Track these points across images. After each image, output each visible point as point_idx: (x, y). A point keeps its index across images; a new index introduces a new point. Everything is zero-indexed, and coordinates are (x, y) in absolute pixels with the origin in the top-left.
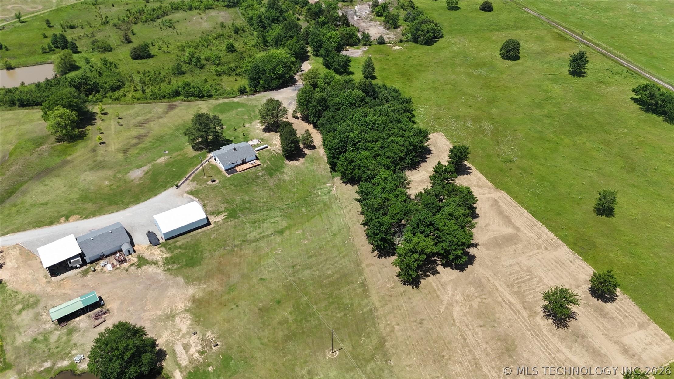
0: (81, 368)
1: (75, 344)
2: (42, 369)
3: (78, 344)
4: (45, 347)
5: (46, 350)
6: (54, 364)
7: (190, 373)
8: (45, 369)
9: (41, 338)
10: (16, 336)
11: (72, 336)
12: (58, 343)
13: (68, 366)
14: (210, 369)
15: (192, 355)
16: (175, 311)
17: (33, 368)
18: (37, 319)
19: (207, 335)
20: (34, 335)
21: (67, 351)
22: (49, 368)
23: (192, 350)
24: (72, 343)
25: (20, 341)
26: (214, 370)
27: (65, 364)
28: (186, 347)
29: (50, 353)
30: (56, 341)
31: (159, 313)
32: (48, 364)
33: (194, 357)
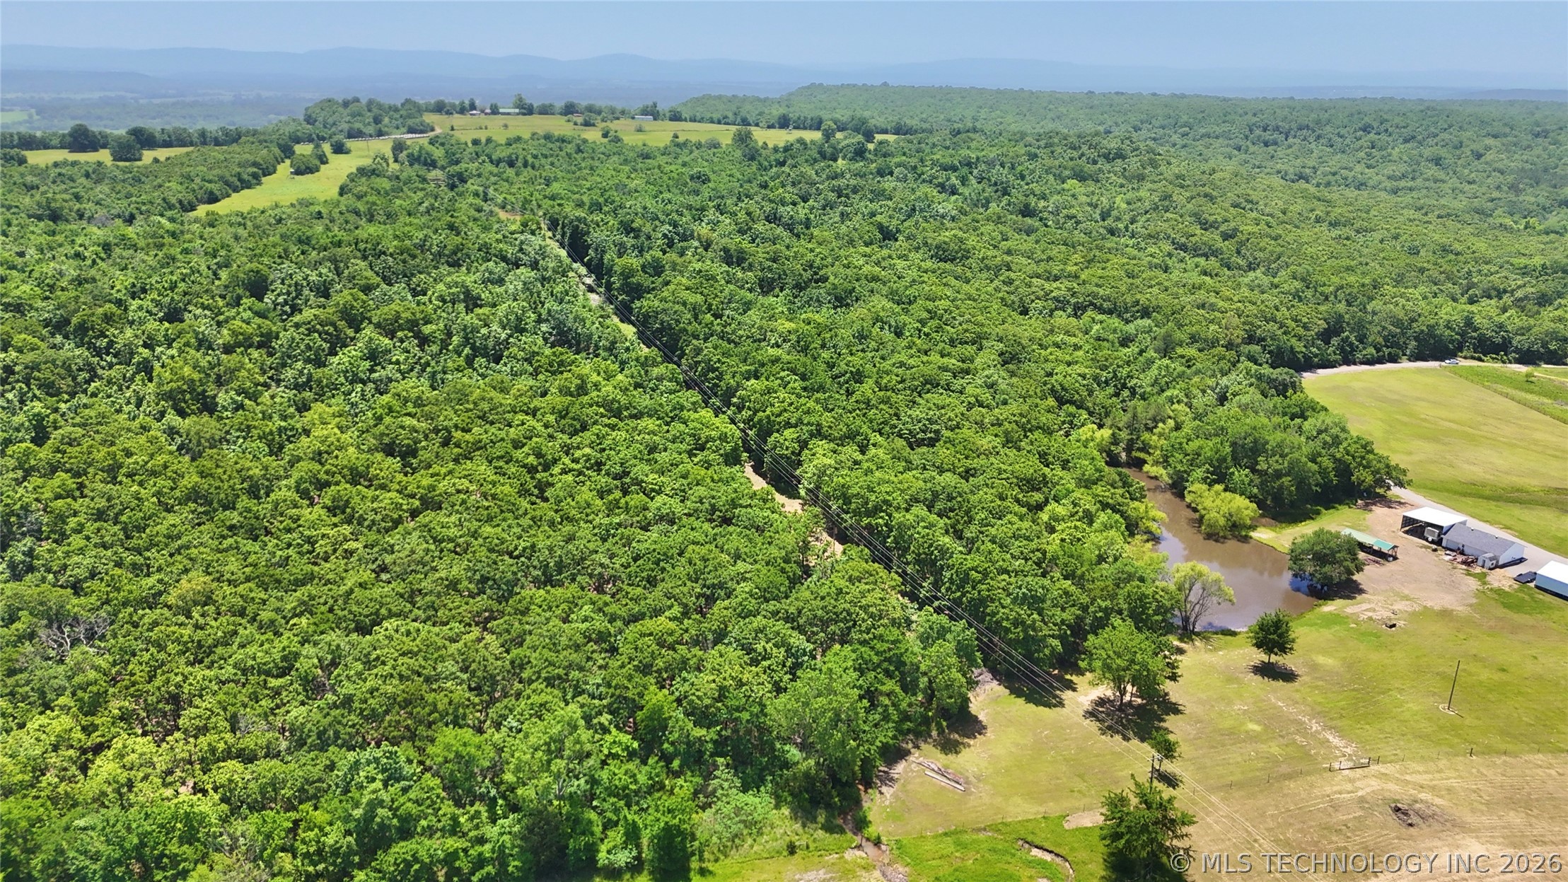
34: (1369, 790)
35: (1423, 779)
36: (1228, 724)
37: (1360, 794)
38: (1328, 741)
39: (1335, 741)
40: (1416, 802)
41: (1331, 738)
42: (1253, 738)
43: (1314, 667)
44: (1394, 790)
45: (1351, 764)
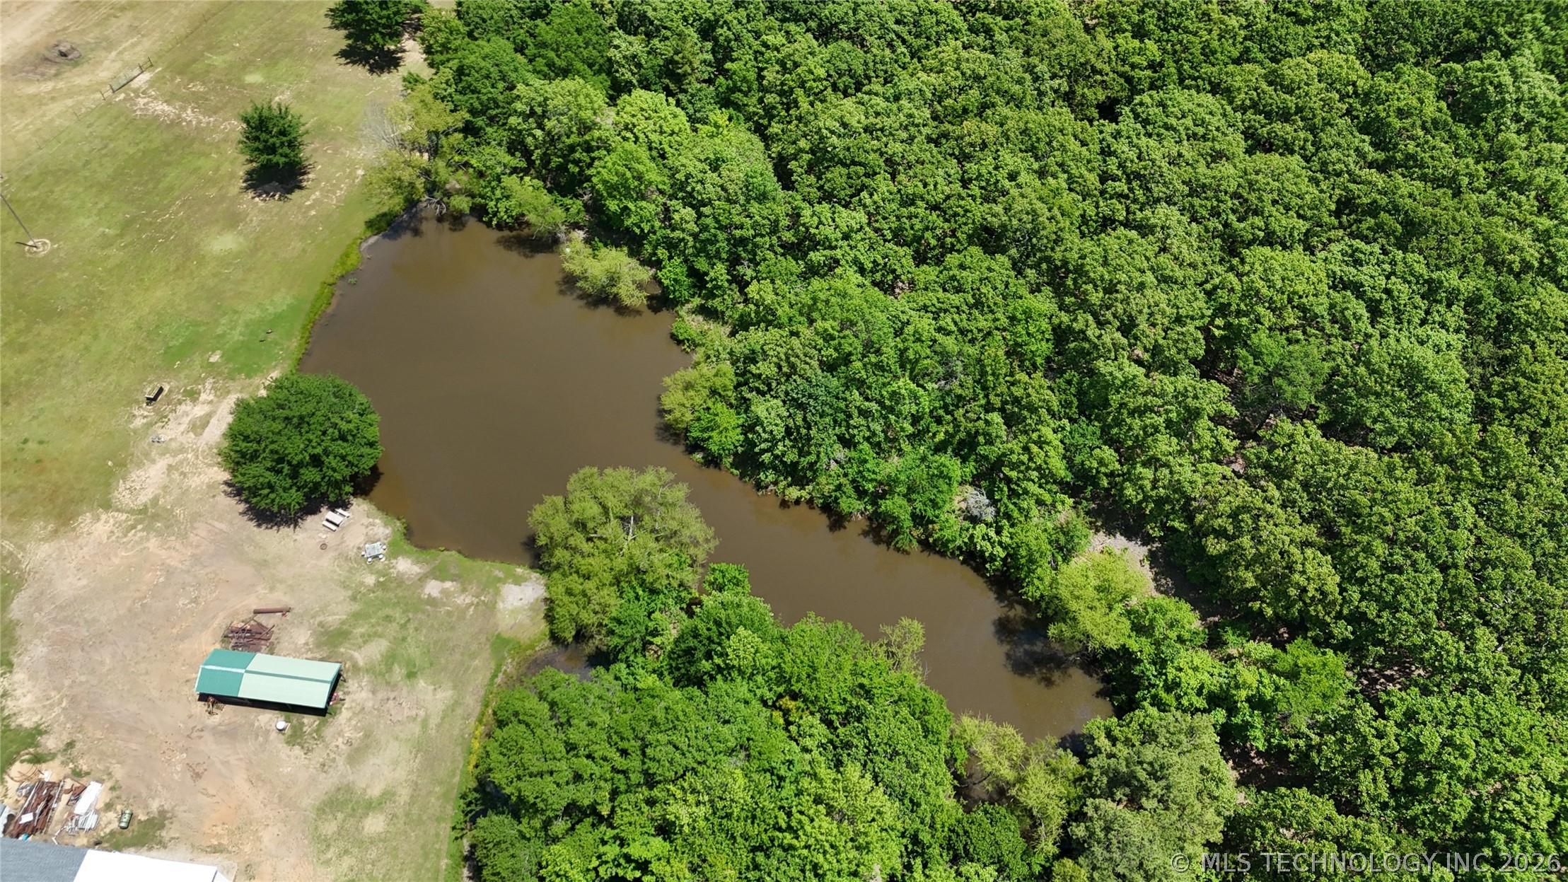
0: (388, 531)
1: (354, 598)
2: (448, 584)
3: (350, 593)
4: (409, 639)
5: (411, 627)
6: (423, 579)
7: (249, 376)
8: (443, 581)
9: (398, 672)
10: (439, 720)
11: (343, 623)
12: (380, 629)
13: (406, 554)
14: (215, 358)
15: (211, 402)
16: (126, 521)
17: (463, 600)
18: (367, 736)
19: (145, 421)
20: (405, 690)
21: (379, 593)
22: (436, 578)
23: (199, 411)
24: (356, 607)
25: (441, 695)
26: (213, 352)
27: (405, 566)
28: (199, 426)
29: (411, 615)
30: (380, 636)
31: (153, 543)
32: (433, 588)
33: (211, 397)
34: (107, 63)
35: (55, 108)
36: (283, 66)
37: (114, 53)
38: (168, 102)
39: (160, 107)
40: (56, 75)
41: (166, 108)
42: (247, 64)
43: (233, 220)
44: (79, 78)
45: (134, 84)
